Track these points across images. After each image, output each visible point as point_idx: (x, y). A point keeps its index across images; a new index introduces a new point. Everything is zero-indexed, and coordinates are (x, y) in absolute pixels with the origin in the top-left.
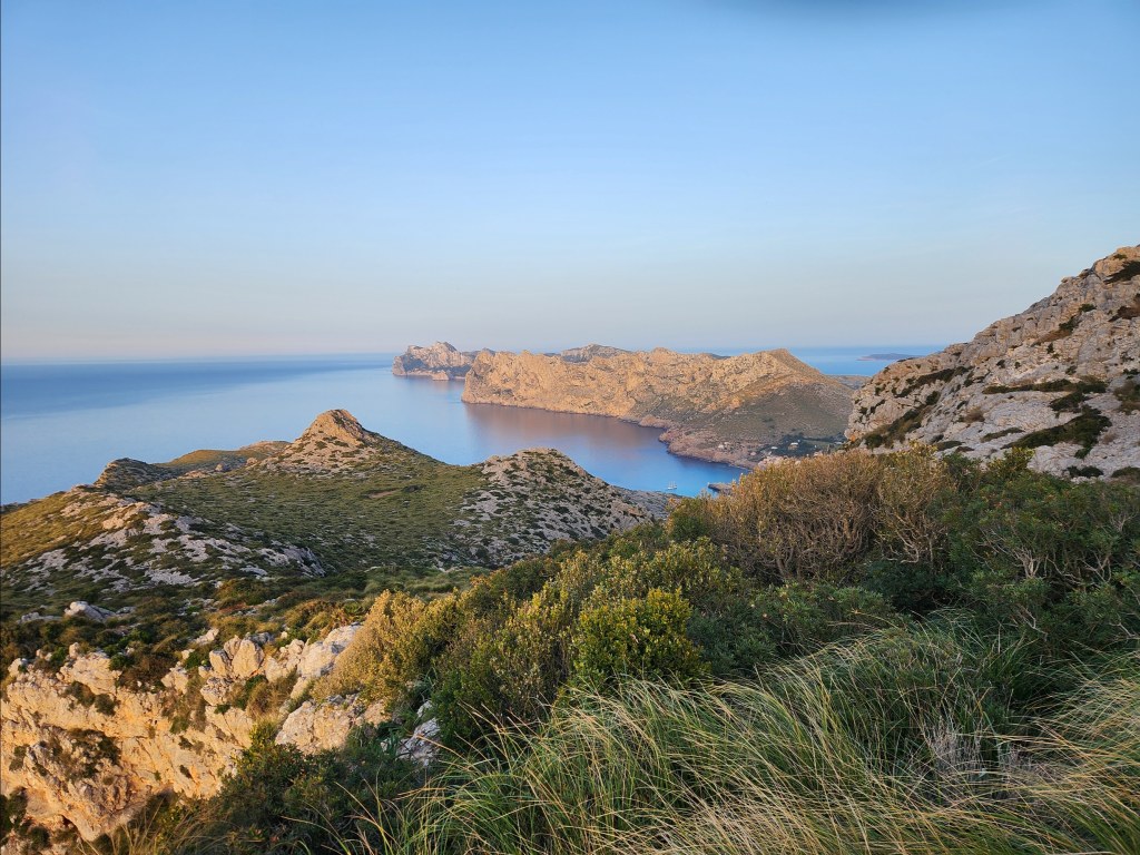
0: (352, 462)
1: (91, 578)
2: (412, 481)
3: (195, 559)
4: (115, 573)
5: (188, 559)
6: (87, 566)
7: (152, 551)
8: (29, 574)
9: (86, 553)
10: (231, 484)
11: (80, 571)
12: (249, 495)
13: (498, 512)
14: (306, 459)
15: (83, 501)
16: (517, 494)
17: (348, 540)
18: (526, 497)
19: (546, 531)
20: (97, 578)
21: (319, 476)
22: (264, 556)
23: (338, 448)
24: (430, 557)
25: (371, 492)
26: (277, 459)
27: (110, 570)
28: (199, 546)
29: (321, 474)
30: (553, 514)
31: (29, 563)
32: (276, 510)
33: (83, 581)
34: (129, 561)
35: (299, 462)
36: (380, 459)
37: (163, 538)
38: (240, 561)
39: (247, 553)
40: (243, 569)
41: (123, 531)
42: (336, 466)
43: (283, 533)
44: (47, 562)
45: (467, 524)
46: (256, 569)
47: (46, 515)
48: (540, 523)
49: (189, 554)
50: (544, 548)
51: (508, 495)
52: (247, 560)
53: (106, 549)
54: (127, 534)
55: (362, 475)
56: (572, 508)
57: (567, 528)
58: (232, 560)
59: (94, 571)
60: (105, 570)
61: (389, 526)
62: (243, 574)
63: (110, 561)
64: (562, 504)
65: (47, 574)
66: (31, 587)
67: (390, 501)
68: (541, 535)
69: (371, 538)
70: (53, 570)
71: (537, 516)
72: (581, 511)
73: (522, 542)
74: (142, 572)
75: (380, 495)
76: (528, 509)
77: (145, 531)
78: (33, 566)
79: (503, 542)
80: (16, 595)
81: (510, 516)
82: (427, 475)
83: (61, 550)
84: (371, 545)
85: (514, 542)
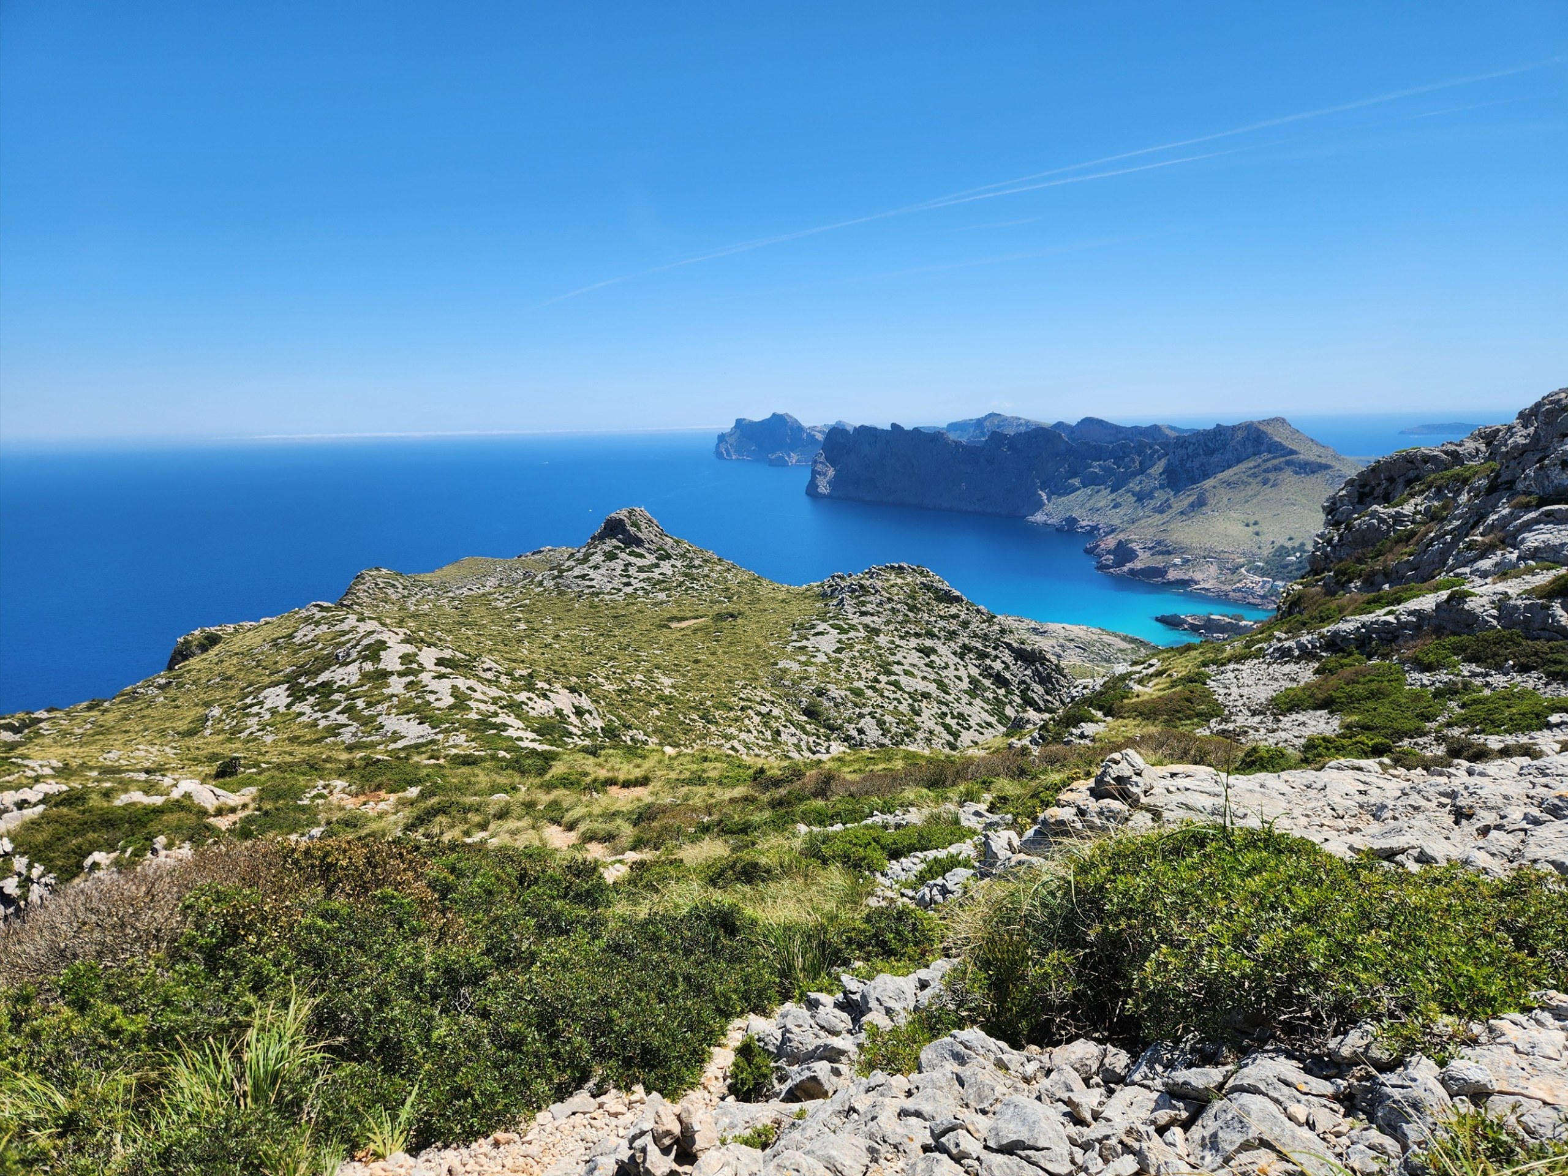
0: (648, 579)
1: (315, 724)
2: (727, 606)
3: (437, 704)
4: (343, 719)
5: (429, 703)
6: (312, 706)
7: (387, 691)
8: (248, 715)
9: (312, 691)
10: (499, 604)
11: (304, 714)
12: (519, 620)
13: (839, 651)
14: (592, 574)
15: (317, 624)
16: (866, 626)
17: (638, 684)
18: (877, 632)
19: (904, 680)
20: (323, 723)
21: (607, 597)
22: (523, 703)
23: (632, 559)
24: (742, 709)
25: (672, 619)
26: (556, 572)
27: (338, 713)
28: (443, 687)
29: (609, 593)
30: (915, 657)
31: (248, 701)
32: (550, 640)
33: (306, 726)
34: (360, 704)
35: (583, 577)
36: (686, 575)
37: (401, 674)
38: (493, 708)
39: (501, 698)
40: (493, 720)
41: (357, 664)
42: (628, 584)
43: (555, 672)
44: (268, 701)
45: (795, 666)
46: (511, 720)
47: (275, 640)
48: (895, 668)
49: (431, 698)
50: (900, 702)
51: (853, 628)
52: (501, 708)
53: (335, 687)
54: (360, 668)
55: (662, 596)
56: (942, 649)
57: (933, 676)
58: (483, 706)
59: (319, 715)
60: (332, 714)
61: (691, 666)
62: (494, 726)
63: (339, 703)
64: (928, 643)
65: (267, 716)
66: (248, 731)
67: (695, 631)
68: (896, 684)
69: (667, 681)
70: (274, 711)
71: (891, 658)
72: (955, 653)
73: (869, 693)
74: (372, 719)
75: (684, 624)
76: (880, 648)
77: (381, 666)
78: (251, 706)
79: (843, 693)
80: (229, 740)
81: (854, 657)
82: (746, 598)
83: (286, 686)
84: (667, 692)
85: (858, 693)
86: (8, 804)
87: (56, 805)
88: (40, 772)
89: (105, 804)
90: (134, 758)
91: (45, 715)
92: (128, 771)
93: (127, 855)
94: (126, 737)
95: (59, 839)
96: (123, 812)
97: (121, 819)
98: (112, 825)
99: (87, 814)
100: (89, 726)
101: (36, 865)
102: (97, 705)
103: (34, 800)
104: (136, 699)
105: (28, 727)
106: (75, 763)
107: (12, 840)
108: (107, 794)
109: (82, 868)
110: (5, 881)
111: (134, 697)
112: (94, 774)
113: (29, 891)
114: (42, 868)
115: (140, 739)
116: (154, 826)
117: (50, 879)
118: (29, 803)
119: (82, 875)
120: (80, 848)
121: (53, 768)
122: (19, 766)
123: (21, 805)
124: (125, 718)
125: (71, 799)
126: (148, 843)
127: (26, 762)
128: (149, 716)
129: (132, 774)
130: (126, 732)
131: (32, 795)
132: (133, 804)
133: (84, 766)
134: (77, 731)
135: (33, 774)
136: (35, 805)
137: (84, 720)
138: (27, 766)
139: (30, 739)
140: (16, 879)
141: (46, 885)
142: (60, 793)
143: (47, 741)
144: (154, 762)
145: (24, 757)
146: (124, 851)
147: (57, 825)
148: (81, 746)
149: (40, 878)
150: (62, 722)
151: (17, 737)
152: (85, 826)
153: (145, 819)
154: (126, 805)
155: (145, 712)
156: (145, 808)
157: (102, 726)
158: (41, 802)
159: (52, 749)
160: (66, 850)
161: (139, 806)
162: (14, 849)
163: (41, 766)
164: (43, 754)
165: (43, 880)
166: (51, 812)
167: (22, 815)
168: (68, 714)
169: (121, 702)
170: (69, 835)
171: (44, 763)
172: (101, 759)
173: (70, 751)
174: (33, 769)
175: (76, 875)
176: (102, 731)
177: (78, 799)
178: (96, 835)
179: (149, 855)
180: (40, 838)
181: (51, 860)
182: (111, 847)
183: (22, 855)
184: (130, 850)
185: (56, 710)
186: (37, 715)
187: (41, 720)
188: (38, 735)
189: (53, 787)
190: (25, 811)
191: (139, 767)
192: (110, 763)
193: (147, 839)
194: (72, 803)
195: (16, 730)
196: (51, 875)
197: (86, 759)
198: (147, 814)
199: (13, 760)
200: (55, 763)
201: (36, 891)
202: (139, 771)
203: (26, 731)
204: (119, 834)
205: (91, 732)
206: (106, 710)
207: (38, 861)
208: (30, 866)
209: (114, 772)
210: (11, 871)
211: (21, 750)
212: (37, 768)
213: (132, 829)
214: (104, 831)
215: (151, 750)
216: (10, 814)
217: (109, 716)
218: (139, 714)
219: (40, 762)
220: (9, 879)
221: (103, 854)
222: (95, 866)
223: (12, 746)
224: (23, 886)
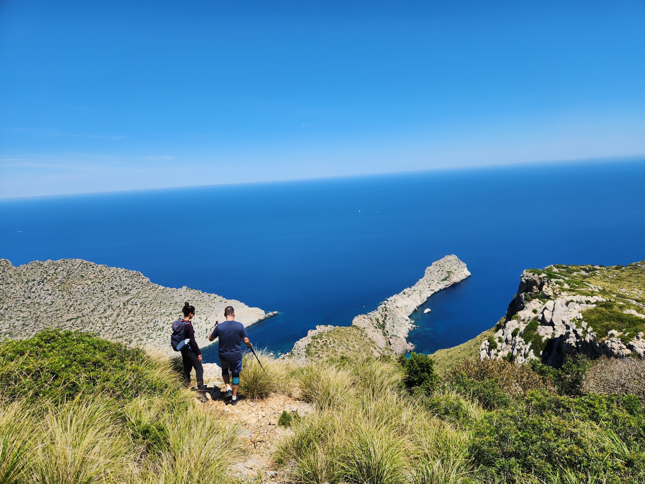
86: (583, 301)
87: (601, 306)
88: (594, 290)
89: (620, 312)
90: (632, 293)
91: (598, 268)
92: (628, 298)
93: (626, 335)
94: (630, 284)
95: (600, 320)
96: (627, 317)
97: (626, 320)
98: (622, 321)
99: (612, 313)
100: (615, 276)
101: (590, 327)
102: (620, 268)
103: (592, 302)
104: (636, 268)
105: (592, 271)
106: (607, 290)
107: (583, 315)
108: (621, 307)
109: (607, 334)
110: (578, 329)
111: (635, 267)
112: (615, 296)
113: (586, 336)
114: (592, 329)
115: (636, 286)
116: (639, 327)
117: (594, 334)
118: (590, 302)
119: (606, 337)
120: (607, 326)
121: (599, 290)
122: (587, 286)
123: (588, 302)
124: (630, 276)
125: (608, 305)
126: (635, 333)
127: (589, 285)
128: (641, 277)
129: (630, 300)
130: (630, 281)
131: (593, 299)
132: (631, 315)
133: (611, 292)
134: (610, 276)
135: (591, 290)
136: (592, 304)
137: (613, 273)
138: (589, 286)
139: (592, 276)
140: (582, 330)
141: (592, 336)
142: (603, 302)
143: (598, 278)
144: (640, 297)
145: (589, 283)
146: (625, 333)
147: (600, 314)
148: (611, 283)
149: (590, 332)
150: (605, 272)
151: (587, 274)
152: (610, 318)
153: (636, 323)
154: (629, 314)
155: (639, 275)
156: (636, 318)
157: (620, 277)
158: (595, 303)
159: (599, 282)
160: (602, 325)
161: (634, 316)
162: (583, 318)
163: (595, 288)
164: (596, 283)
165: (591, 333)
166: (598, 308)
167: (587, 306)
168: (607, 269)
169: (630, 269)
170: (604, 319)
171: (596, 287)
172: (618, 290)
173: (606, 284)
174: (591, 288)
175: (604, 336)
176: (620, 279)
177: (609, 306)
178: (615, 323)
179: (635, 338)
180: (593, 317)
181: (596, 327)
182: (620, 330)
183: (586, 321)
184: (627, 333)
185: (603, 267)
186: (596, 267)
187: (597, 269)
188: (595, 275)
189: (600, 298)
190: (589, 305)
191: (633, 298)
192: (621, 293)
193: (635, 331)
194: (606, 307)
195: (587, 271)
196: (595, 333)
197: (612, 289)
198: (637, 321)
199: (585, 283)
200: (600, 288)
201: (588, 337)
202: (633, 299)
203: (591, 272)
204: (624, 326)
205: (616, 278)
206: (623, 271)
207: (591, 326)
208: (588, 327)
209: (623, 297)
210: (581, 326)
211: (587, 279)
212: (593, 288)
213: (630, 325)
214: (618, 322)
215: (640, 292)
216: (583, 305)
217: (624, 273)
218: (637, 275)
219: (594, 286)
220: (580, 329)
221: (616, 331)
222: (612, 335)
223: (585, 277)
224: (584, 333)
